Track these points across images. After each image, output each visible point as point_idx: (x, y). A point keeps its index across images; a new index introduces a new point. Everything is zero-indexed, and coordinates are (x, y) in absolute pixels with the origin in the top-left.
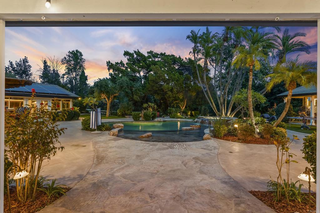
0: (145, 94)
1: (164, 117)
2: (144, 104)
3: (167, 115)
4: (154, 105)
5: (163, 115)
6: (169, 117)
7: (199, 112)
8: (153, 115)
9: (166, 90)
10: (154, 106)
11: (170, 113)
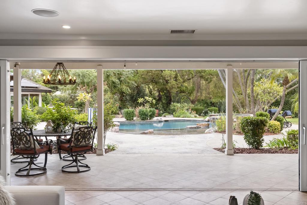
0: (137, 82)
1: (165, 116)
2: (139, 99)
3: (169, 113)
4: (152, 99)
5: (163, 113)
6: (172, 116)
7: (217, 109)
8: (151, 113)
9: (167, 77)
10: (152, 101)
11: (174, 111)
